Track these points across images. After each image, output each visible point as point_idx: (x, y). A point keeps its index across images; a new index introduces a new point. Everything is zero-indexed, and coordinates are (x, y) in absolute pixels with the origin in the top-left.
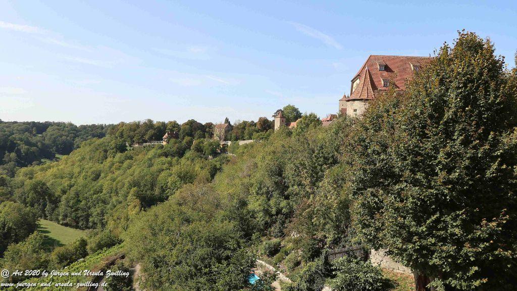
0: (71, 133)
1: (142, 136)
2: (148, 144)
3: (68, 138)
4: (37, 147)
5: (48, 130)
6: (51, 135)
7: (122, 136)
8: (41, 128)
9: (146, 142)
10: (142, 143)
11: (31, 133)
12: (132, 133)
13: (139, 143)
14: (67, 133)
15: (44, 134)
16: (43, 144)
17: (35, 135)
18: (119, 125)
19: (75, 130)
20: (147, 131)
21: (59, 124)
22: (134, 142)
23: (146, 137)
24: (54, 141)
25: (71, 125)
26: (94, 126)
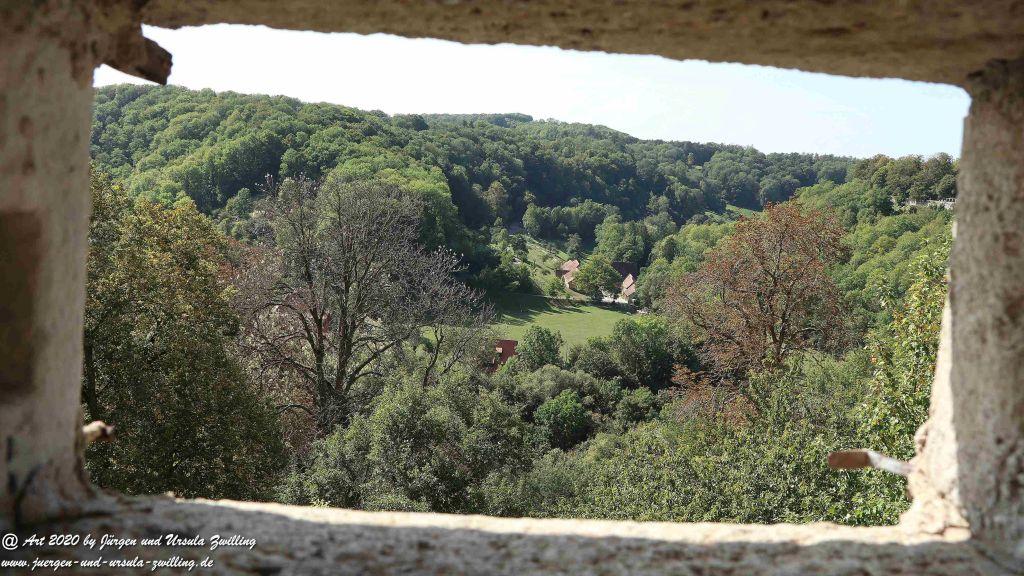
0: (755, 168)
1: (927, 187)
2: (939, 203)
3: (750, 176)
4: (698, 187)
5: (713, 158)
6: (721, 168)
7: (882, 182)
8: (702, 154)
9: (935, 197)
10: (926, 200)
11: (685, 161)
12: (904, 179)
13: (918, 200)
14: (746, 167)
15: (707, 165)
16: (708, 185)
17: (690, 167)
18: (876, 160)
19: (761, 162)
20: (939, 177)
21: (732, 149)
22: (907, 195)
23: (938, 189)
24: (725, 180)
25: (754, 151)
26: (795, 156)
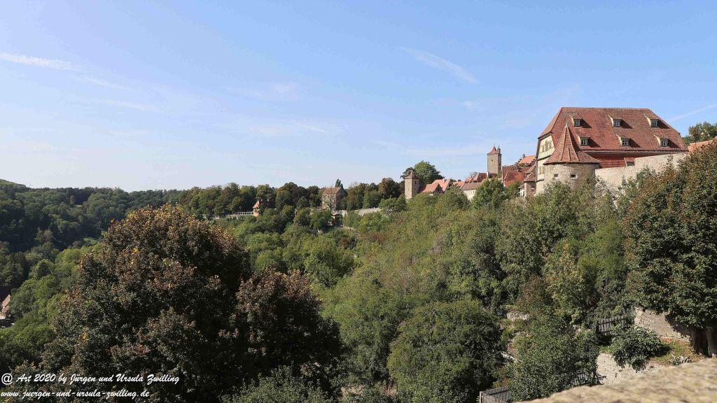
0: (120, 203)
1: (225, 206)
2: (233, 216)
3: (118, 209)
4: (77, 221)
5: (89, 199)
6: (96, 205)
7: (197, 205)
8: (81, 196)
9: (231, 213)
10: (224, 215)
11: (67, 202)
12: (210, 202)
13: (220, 215)
14: (115, 203)
15: (85, 203)
16: (85, 218)
17: (72, 206)
18: (192, 191)
19: (125, 198)
20: (231, 198)
21: (103, 191)
22: (213, 213)
23: (231, 207)
24: (99, 214)
25: (120, 191)
26: (150, 192)
